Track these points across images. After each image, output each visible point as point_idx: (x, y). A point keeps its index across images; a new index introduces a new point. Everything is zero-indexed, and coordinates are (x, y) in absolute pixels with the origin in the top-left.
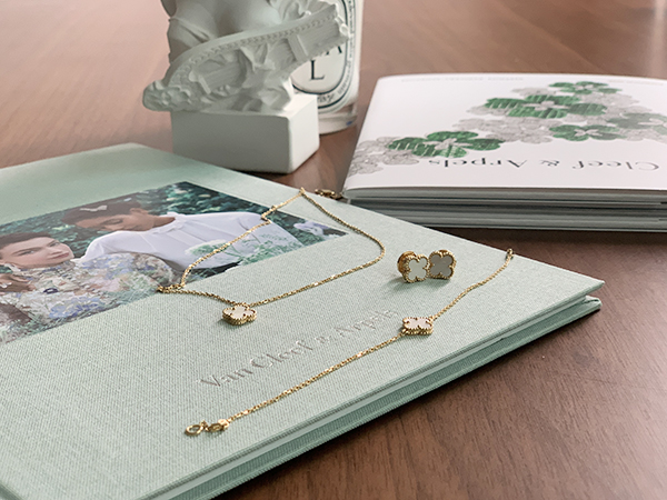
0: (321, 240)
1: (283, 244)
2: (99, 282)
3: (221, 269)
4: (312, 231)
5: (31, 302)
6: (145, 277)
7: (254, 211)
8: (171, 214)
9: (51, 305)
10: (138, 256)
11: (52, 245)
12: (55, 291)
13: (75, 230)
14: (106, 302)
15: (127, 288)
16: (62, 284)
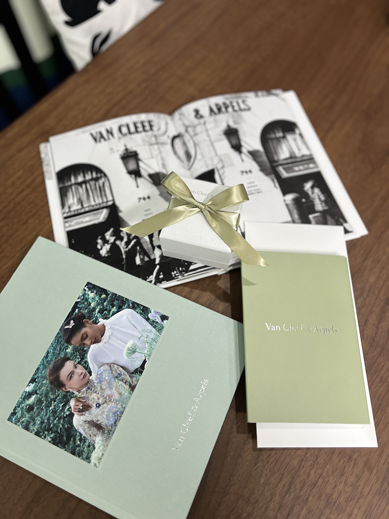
0: (163, 327)
1: (152, 336)
2: (109, 392)
3: (142, 366)
4: (157, 320)
5: (96, 416)
6: (122, 383)
7: (129, 307)
8: (102, 321)
9: (105, 416)
10: (110, 365)
11: (76, 367)
12: (100, 405)
13: (75, 350)
14: (119, 406)
15: (120, 394)
16: (99, 399)
